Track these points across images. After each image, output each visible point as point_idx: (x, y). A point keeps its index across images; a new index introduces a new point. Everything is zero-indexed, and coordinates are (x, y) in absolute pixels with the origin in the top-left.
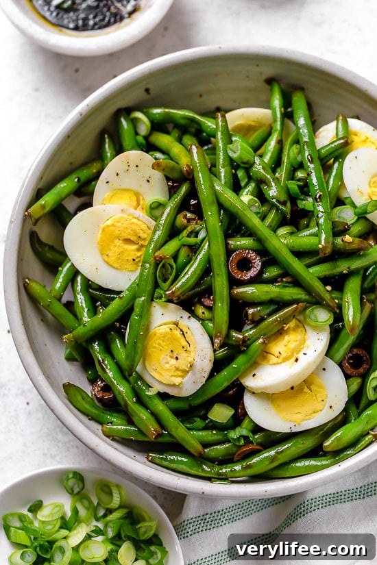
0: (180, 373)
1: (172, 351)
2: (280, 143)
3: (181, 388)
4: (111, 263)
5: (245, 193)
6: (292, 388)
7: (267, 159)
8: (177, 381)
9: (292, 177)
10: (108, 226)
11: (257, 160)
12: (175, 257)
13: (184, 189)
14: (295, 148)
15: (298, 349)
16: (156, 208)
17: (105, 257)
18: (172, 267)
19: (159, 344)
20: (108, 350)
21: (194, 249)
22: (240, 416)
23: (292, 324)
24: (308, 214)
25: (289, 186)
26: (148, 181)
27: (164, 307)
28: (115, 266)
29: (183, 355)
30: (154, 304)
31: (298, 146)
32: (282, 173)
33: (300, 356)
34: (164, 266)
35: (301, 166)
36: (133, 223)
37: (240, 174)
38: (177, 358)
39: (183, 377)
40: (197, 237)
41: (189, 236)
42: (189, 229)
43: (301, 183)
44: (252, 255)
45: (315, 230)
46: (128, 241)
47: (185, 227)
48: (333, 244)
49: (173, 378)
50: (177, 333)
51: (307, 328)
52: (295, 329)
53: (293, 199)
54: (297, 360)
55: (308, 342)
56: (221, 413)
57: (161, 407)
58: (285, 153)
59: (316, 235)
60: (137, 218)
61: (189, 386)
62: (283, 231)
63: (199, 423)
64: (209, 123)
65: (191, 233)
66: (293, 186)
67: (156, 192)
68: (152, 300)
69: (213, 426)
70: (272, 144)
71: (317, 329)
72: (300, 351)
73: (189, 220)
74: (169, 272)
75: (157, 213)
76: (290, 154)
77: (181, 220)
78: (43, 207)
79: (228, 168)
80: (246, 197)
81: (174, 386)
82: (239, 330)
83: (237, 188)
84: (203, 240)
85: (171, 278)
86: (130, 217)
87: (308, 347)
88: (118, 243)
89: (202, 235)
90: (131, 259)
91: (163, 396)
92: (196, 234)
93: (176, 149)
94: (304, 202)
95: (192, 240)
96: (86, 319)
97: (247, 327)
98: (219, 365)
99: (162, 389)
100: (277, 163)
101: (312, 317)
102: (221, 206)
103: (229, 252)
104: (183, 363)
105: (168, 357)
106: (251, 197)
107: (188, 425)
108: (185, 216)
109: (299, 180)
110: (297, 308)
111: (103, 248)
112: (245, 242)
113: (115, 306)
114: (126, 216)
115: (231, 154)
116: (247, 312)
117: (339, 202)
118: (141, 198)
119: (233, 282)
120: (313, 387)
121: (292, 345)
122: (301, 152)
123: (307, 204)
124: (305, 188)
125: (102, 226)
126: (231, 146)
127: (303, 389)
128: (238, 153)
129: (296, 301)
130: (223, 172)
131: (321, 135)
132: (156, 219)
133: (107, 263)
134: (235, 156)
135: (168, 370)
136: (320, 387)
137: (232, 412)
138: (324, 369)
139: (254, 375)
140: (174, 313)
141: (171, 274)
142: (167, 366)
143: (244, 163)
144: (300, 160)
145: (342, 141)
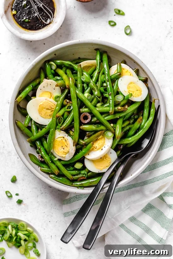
0: (65, 153)
1: (62, 146)
2: (99, 73)
3: (65, 158)
4: (42, 116)
5: (86, 92)
6: (101, 158)
7: (94, 80)
8: (64, 156)
9: (102, 86)
10: (41, 105)
11: (91, 81)
12: (63, 115)
13: (66, 91)
14: (103, 76)
15: (102, 145)
16: (57, 98)
17: (40, 114)
18: (61, 118)
19: (58, 144)
20: (42, 144)
21: (69, 112)
22: (84, 168)
23: (101, 137)
24: (107, 98)
25: (101, 90)
26: (54, 89)
27: (60, 132)
28: (44, 117)
29: (66, 148)
30: (56, 131)
31: (104, 75)
32: (99, 84)
33: (103, 148)
34: (59, 119)
35: (105, 82)
36: (49, 103)
37: (85, 85)
38: (64, 149)
39: (66, 155)
40: (70, 108)
41: (67, 109)
42: (68, 106)
43: (105, 88)
44: (88, 115)
45: (108, 104)
46: (48, 109)
47: (67, 105)
48: (115, 110)
49: (63, 155)
50: (64, 141)
51: (105, 138)
52: (101, 139)
53: (102, 93)
54: (102, 149)
55: (105, 143)
56: (78, 166)
57: (59, 164)
58: (100, 78)
59: (108, 106)
60: (51, 102)
61: (68, 157)
62: (99, 105)
63: (72, 168)
64: (76, 67)
65: (68, 107)
66: (102, 89)
67: (57, 92)
68: (56, 129)
69: (76, 169)
70: (96, 74)
71: (109, 138)
72: (103, 146)
73: (67, 103)
75: (57, 99)
76: (101, 78)
77: (65, 103)
78: (21, 97)
79: (81, 84)
80: (86, 94)
81: (63, 157)
82: (83, 139)
83: (83, 91)
84: (72, 109)
85: (62, 123)
86: (48, 102)
87: (106, 144)
88: (44, 110)
89: (72, 108)
90: (49, 115)
91: (60, 160)
92: (70, 107)
93: (65, 77)
94: (106, 94)
95: (69, 110)
96: (35, 134)
97: (86, 138)
98: (77, 151)
99: (59, 158)
100: (97, 80)
101: (107, 135)
102: (78, 98)
103: (80, 113)
104: (66, 150)
105: (61, 148)
106: (88, 94)
107: (68, 169)
108: (66, 101)
109: (104, 87)
110: (102, 132)
111: (40, 112)
112: (86, 110)
113: (44, 130)
114: (47, 101)
115: (82, 79)
116: (86, 133)
117: (118, 93)
118: (52, 94)
119: (81, 124)
120: (107, 158)
121: (100, 144)
122: (105, 77)
123: (106, 95)
124: (106, 90)
125: (39, 104)
126: (82, 77)
127: (104, 159)
128: (85, 79)
129: (102, 130)
130: (79, 85)
131: (112, 69)
132: (57, 101)
133: (41, 116)
134: (84, 80)
135: (61, 152)
136: (109, 158)
137: (82, 165)
138: (111, 153)
139: (89, 154)
140: (63, 134)
141: (62, 121)
142: (61, 151)
143: (86, 82)
144: (104, 80)
145: (119, 74)
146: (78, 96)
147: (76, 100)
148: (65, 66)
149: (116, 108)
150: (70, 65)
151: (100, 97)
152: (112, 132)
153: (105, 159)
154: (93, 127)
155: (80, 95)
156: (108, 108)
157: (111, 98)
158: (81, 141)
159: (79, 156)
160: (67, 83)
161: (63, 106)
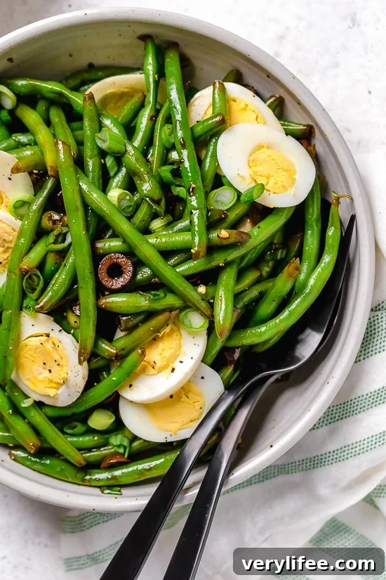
0: (54, 385)
1: (44, 364)
2: (153, 119)
3: (57, 399)
5: (114, 184)
6: (171, 397)
7: (137, 143)
8: (52, 392)
9: (165, 161)
11: (130, 148)
12: (41, 266)
13: (50, 184)
14: (167, 129)
15: (174, 357)
16: (20, 207)
18: (39, 277)
19: (31, 356)
21: (63, 254)
22: (119, 426)
23: (167, 329)
24: (182, 201)
25: (162, 174)
26: (10, 179)
27: (35, 318)
29: (55, 369)
30: (23, 314)
31: (170, 126)
32: (154, 155)
33: (177, 365)
34: (30, 277)
35: (173, 147)
37: (109, 161)
38: (50, 371)
39: (57, 389)
40: (63, 241)
41: (55, 242)
42: (56, 232)
43: (175, 167)
44: (122, 260)
45: (187, 222)
47: (52, 230)
48: (209, 239)
49: (48, 390)
50: (49, 346)
51: (182, 332)
52: (169, 335)
53: (165, 186)
54: (173, 370)
55: (183, 349)
56: (101, 420)
57: (38, 418)
58: (157, 134)
59: (188, 229)
61: (64, 397)
62: (157, 224)
63: (80, 428)
64: (77, 99)
65: (57, 236)
66: (166, 172)
67: (20, 189)
68: (21, 310)
69: (91, 431)
70: (143, 121)
71: (194, 334)
72: (175, 359)
73: (55, 222)
74: (36, 283)
75: (22, 211)
76: (162, 133)
77: (46, 223)
79: (97, 159)
80: (115, 193)
81: (49, 396)
82: (110, 339)
84: (70, 244)
85: (39, 289)
87: (184, 354)
89: (69, 240)
91: (39, 405)
92: (63, 237)
93: (43, 134)
94: (178, 189)
95: (60, 246)
97: (119, 334)
98: (94, 378)
99: (38, 398)
100: (149, 142)
101: (186, 321)
103: (96, 257)
104: (57, 376)
105: (41, 369)
106: (121, 191)
107: (69, 431)
108: (50, 218)
109: (173, 163)
110: (170, 317)
112: (115, 244)
115: (99, 143)
116: (119, 320)
117: (218, 181)
118: (4, 197)
119: (101, 291)
120: (189, 395)
121: (168, 353)
122: (173, 131)
123: (180, 191)
124: (177, 173)
126: (99, 135)
127: (181, 398)
128: (107, 143)
129: (171, 309)
130: (91, 164)
131: (196, 103)
132: (21, 218)
134: (104, 146)
135: (41, 381)
136: (198, 394)
137: (113, 419)
138: (203, 378)
139: (131, 386)
140: (44, 324)
141: (38, 285)
142: (40, 377)
143: (113, 153)
144: (173, 141)
145: (218, 119)
146: (88, 201)
147: (80, 213)
148: (44, 98)
149: (214, 235)
150: (61, 94)
151: (158, 202)
152: (203, 314)
153: (184, 398)
154: (140, 301)
155: (95, 196)
156: (186, 237)
157: (194, 203)
158: (104, 345)
159: (101, 391)
160: (49, 160)
161: (40, 233)
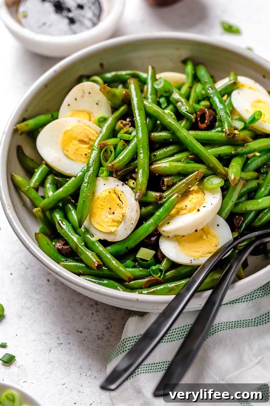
0: (115, 224)
1: (110, 208)
3: (116, 235)
4: (70, 156)
6: (196, 231)
8: (113, 229)
10: (68, 130)
12: (115, 146)
13: (123, 108)
15: (199, 203)
16: (102, 121)
17: (65, 152)
18: (111, 152)
19: (101, 205)
21: (128, 142)
22: (159, 257)
23: (195, 188)
26: (97, 104)
27: (106, 180)
28: (72, 158)
29: (118, 210)
30: (99, 178)
33: (201, 208)
34: (106, 151)
35: (203, 99)
36: (85, 129)
37: (162, 100)
38: (114, 213)
39: (117, 226)
40: (130, 134)
42: (125, 130)
46: (82, 142)
47: (123, 129)
49: (110, 228)
52: (196, 192)
54: (199, 210)
55: (206, 200)
56: (145, 253)
57: (101, 248)
60: (89, 126)
61: (121, 232)
65: (126, 132)
67: (103, 110)
68: (97, 176)
71: (212, 191)
72: (201, 205)
73: (124, 125)
74: (109, 155)
75: (101, 124)
77: (119, 124)
79: (154, 96)
81: (111, 233)
84: (135, 136)
85: (111, 158)
86: (84, 125)
87: (207, 202)
88: (75, 142)
89: (134, 134)
90: (84, 154)
91: (105, 243)
95: (127, 136)
96: (50, 193)
98: (142, 220)
99: (103, 237)
101: (209, 182)
104: (118, 217)
105: (108, 214)
106: (169, 111)
108: (122, 123)
111: (64, 148)
114: (81, 124)
115: (157, 87)
116: (163, 181)
118: (92, 116)
120: (209, 236)
121: (195, 201)
125: (64, 130)
126: (157, 82)
130: (150, 97)
132: (101, 127)
133: (66, 156)
134: (160, 87)
135: (107, 222)
136: (214, 236)
137: (153, 252)
138: (218, 225)
139: (168, 223)
140: (113, 183)
141: (110, 156)
142: (107, 219)
143: (166, 92)
145: (232, 81)
152: (221, 177)
153: (204, 237)
161: (114, 133)
